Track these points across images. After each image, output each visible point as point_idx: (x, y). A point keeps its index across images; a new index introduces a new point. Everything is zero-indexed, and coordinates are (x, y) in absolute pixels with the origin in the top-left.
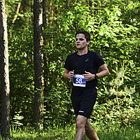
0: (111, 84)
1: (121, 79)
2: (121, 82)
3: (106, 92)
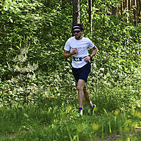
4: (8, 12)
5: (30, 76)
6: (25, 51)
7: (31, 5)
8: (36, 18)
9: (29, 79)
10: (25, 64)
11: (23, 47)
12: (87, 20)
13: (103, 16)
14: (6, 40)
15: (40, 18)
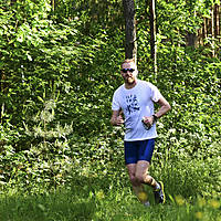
0: (35, 119)
1: (50, 111)
2: (51, 117)
3: (28, 133)
4: (24, 44)
5: (59, 144)
6: (51, 104)
7: (59, 32)
8: (67, 53)
9: (57, 148)
10: (52, 125)
11: (48, 98)
12: (149, 55)
13: (173, 48)
14: (23, 88)
15: (74, 52)
